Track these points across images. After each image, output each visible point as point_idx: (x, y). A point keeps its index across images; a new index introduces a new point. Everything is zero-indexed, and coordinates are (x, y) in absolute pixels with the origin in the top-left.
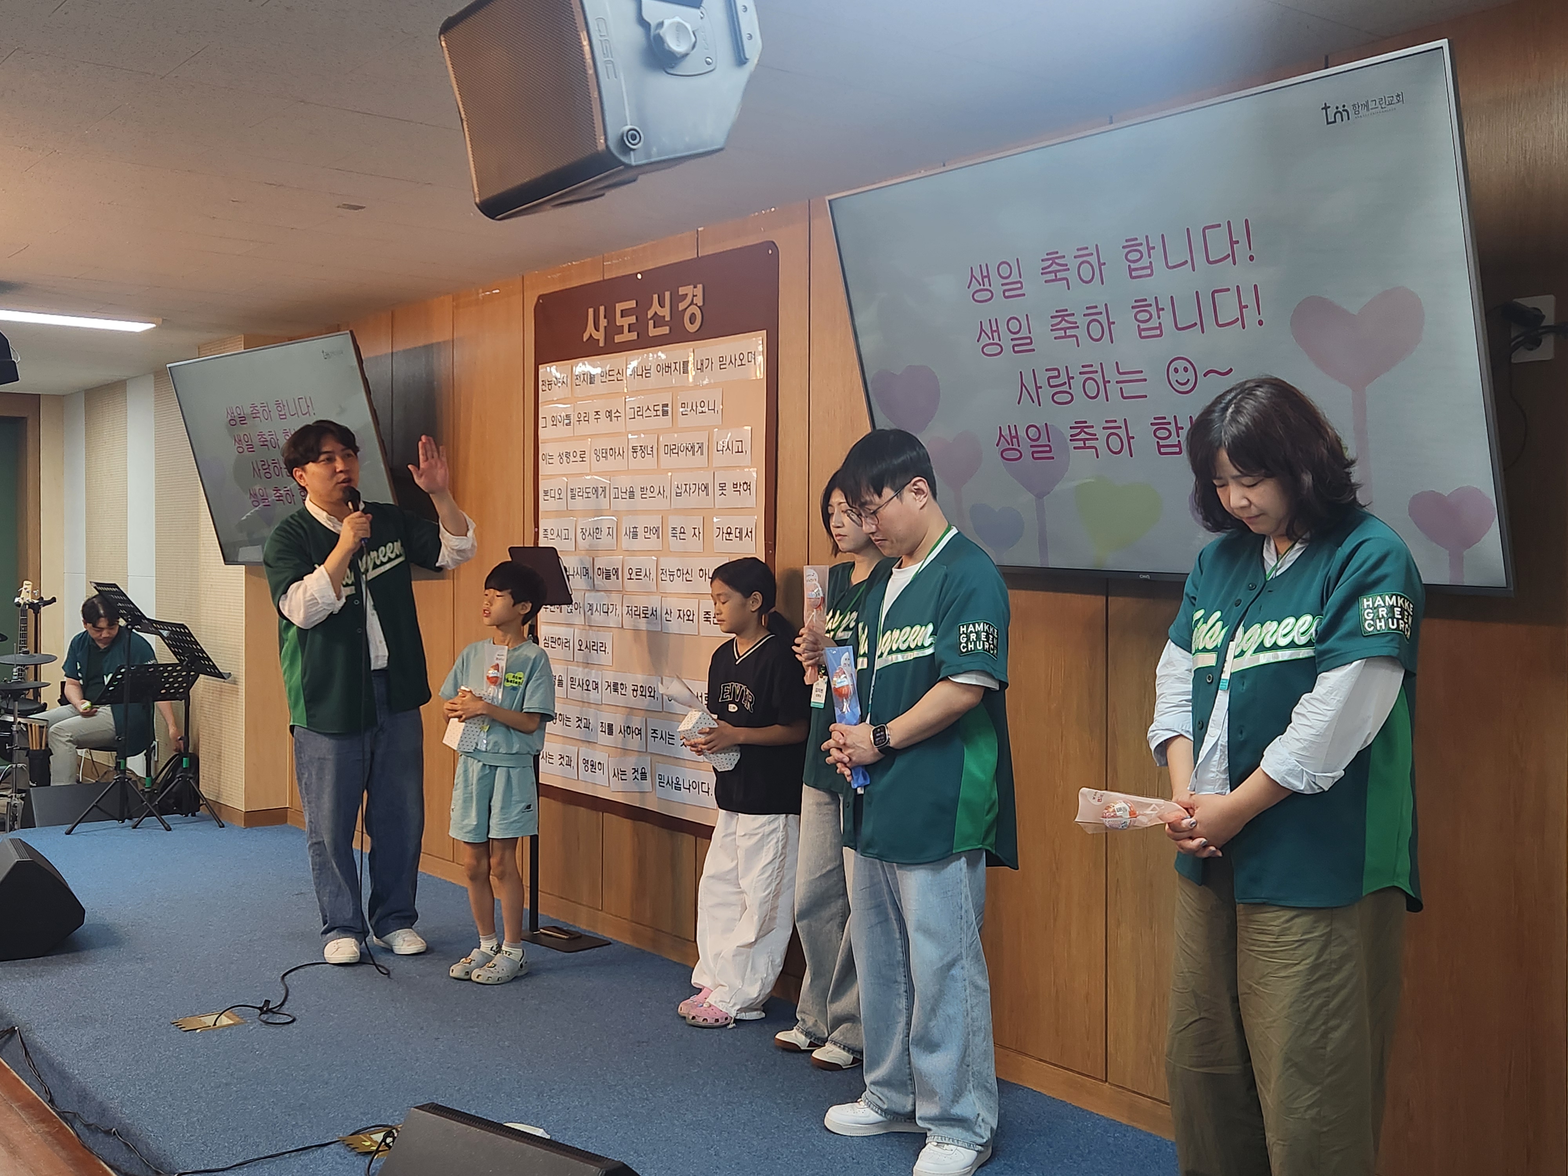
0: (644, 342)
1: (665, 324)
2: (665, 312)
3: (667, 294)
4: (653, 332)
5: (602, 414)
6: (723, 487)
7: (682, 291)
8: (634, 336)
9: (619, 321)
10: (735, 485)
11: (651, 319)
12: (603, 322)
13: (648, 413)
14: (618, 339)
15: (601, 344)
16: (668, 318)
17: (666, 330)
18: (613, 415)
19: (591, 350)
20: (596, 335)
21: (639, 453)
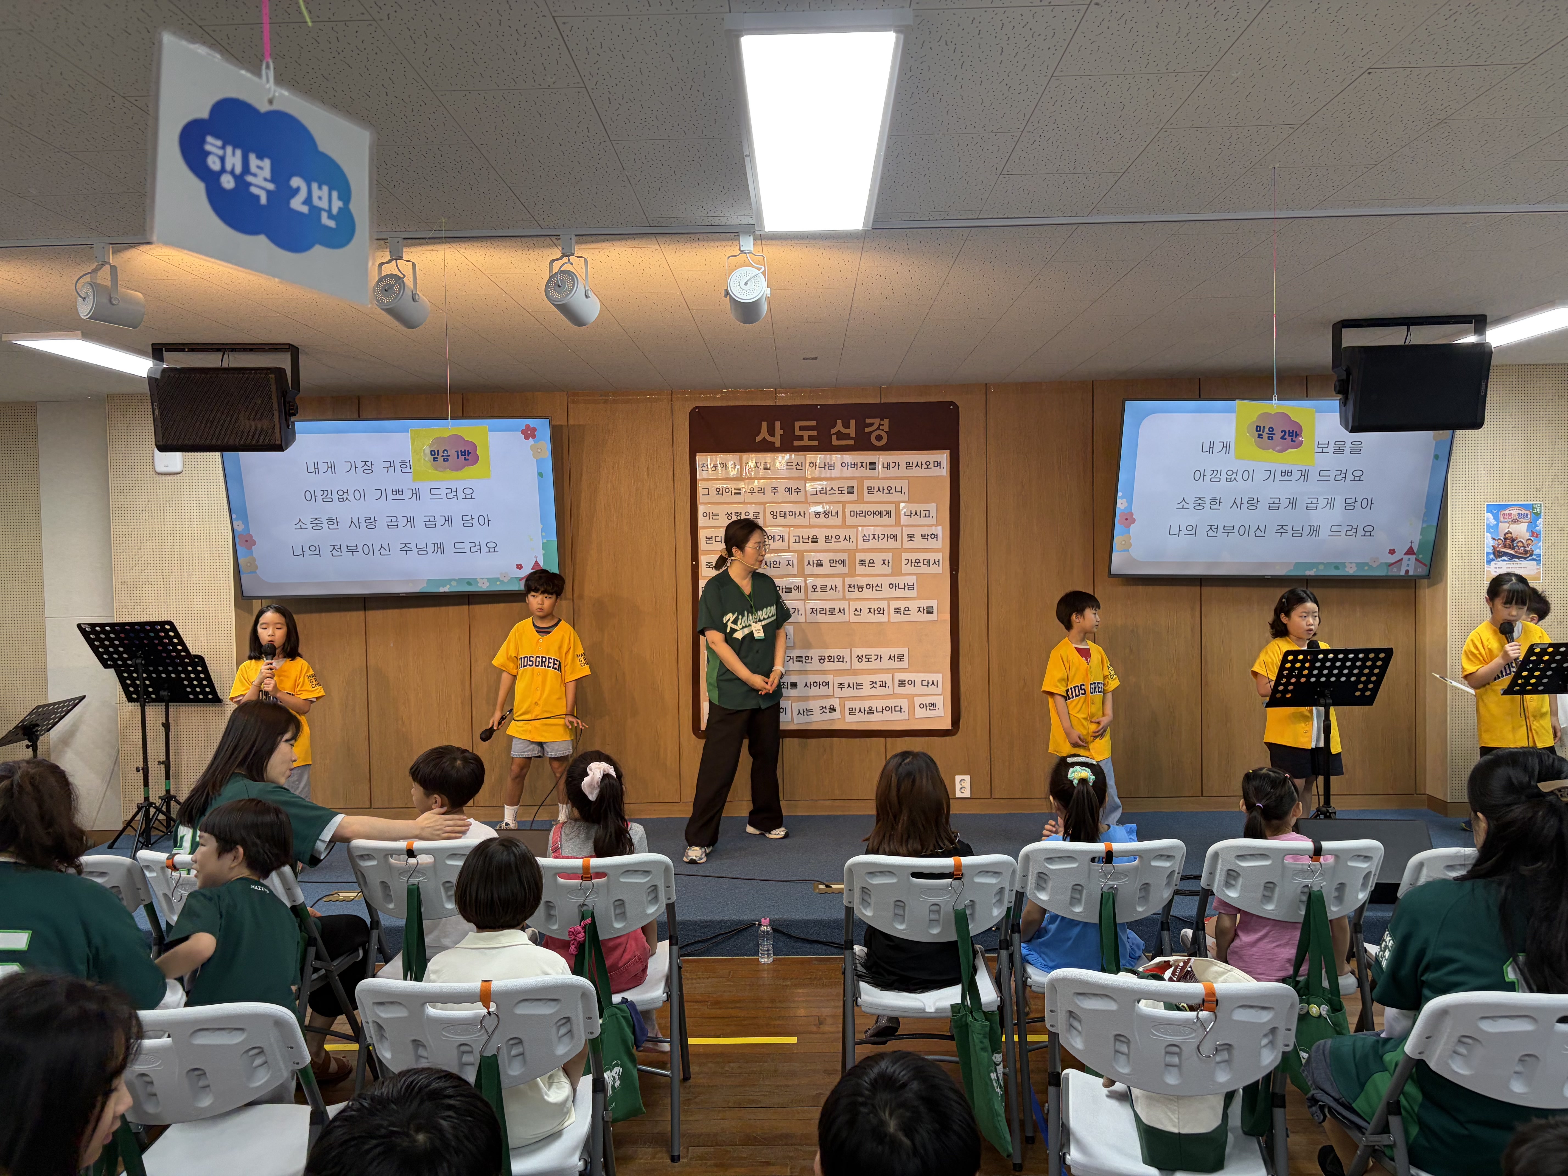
0: (826, 447)
1: (852, 438)
2: (852, 432)
3: (853, 422)
4: (835, 441)
5: (781, 489)
6: (911, 537)
7: (868, 421)
8: (816, 443)
9: (798, 432)
10: (923, 536)
11: (833, 434)
12: (779, 432)
13: (832, 492)
14: (796, 443)
15: (778, 444)
16: (853, 435)
17: (852, 442)
18: (793, 491)
19: (767, 447)
20: (770, 439)
21: (822, 516)
